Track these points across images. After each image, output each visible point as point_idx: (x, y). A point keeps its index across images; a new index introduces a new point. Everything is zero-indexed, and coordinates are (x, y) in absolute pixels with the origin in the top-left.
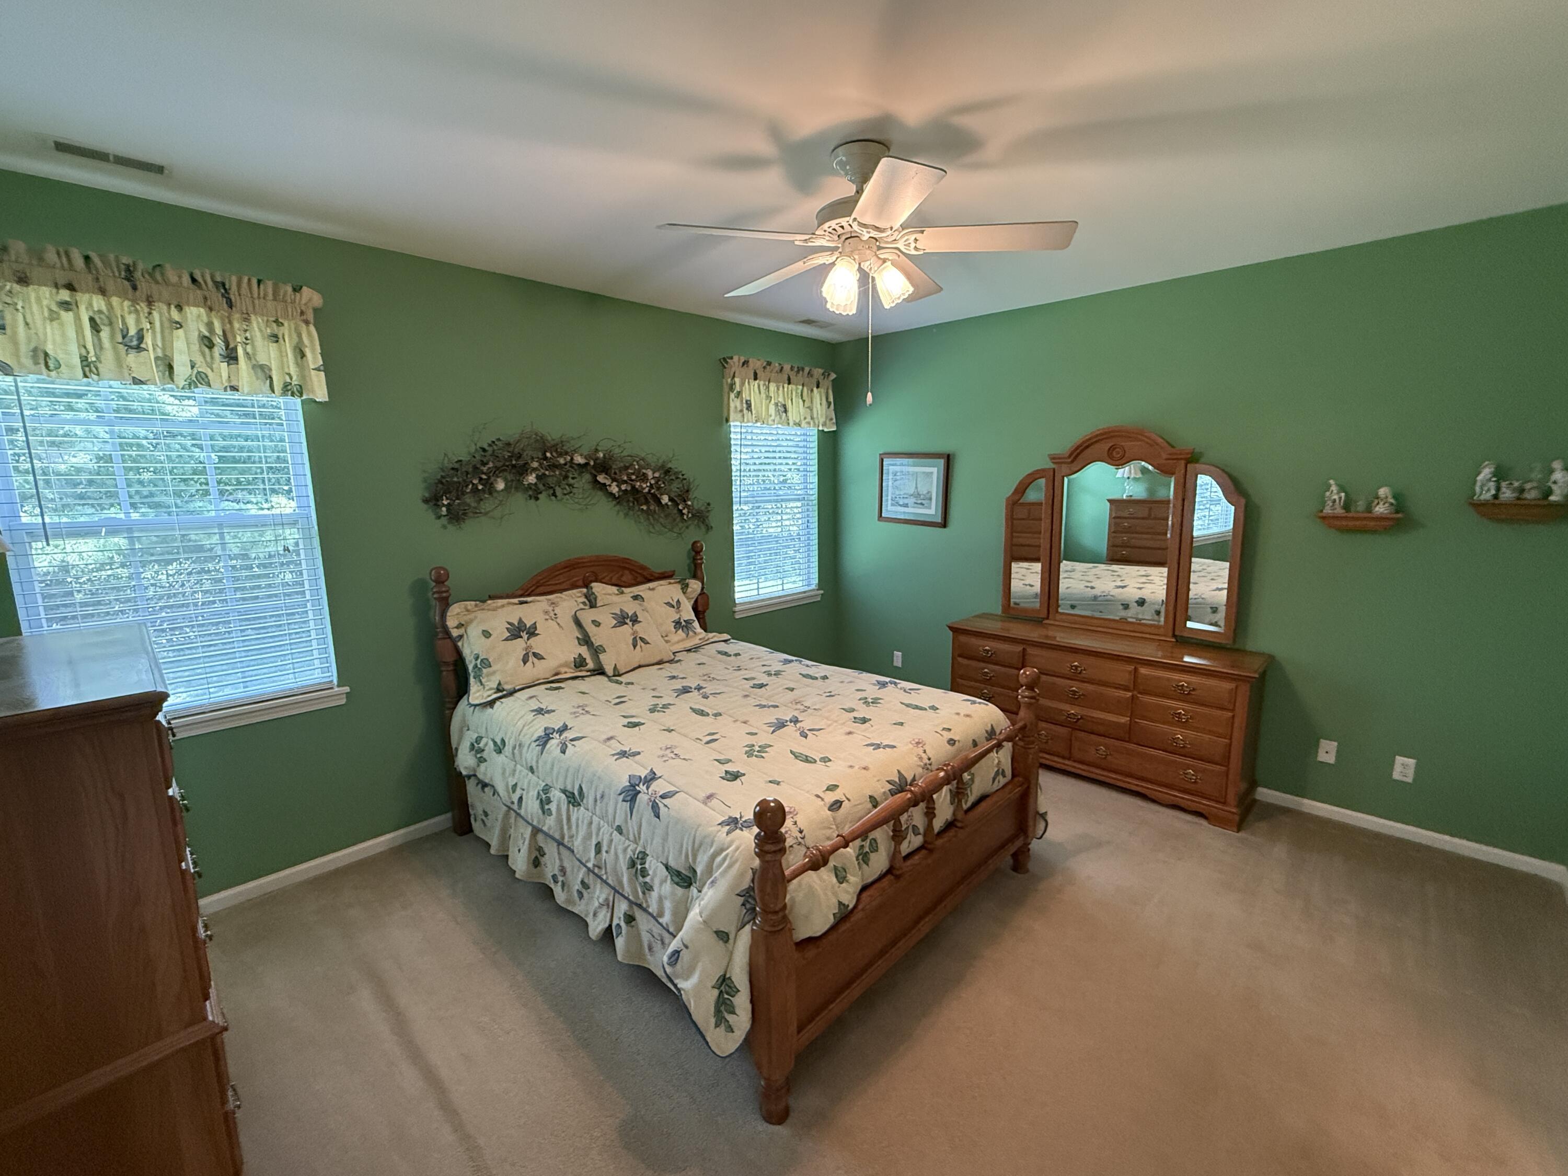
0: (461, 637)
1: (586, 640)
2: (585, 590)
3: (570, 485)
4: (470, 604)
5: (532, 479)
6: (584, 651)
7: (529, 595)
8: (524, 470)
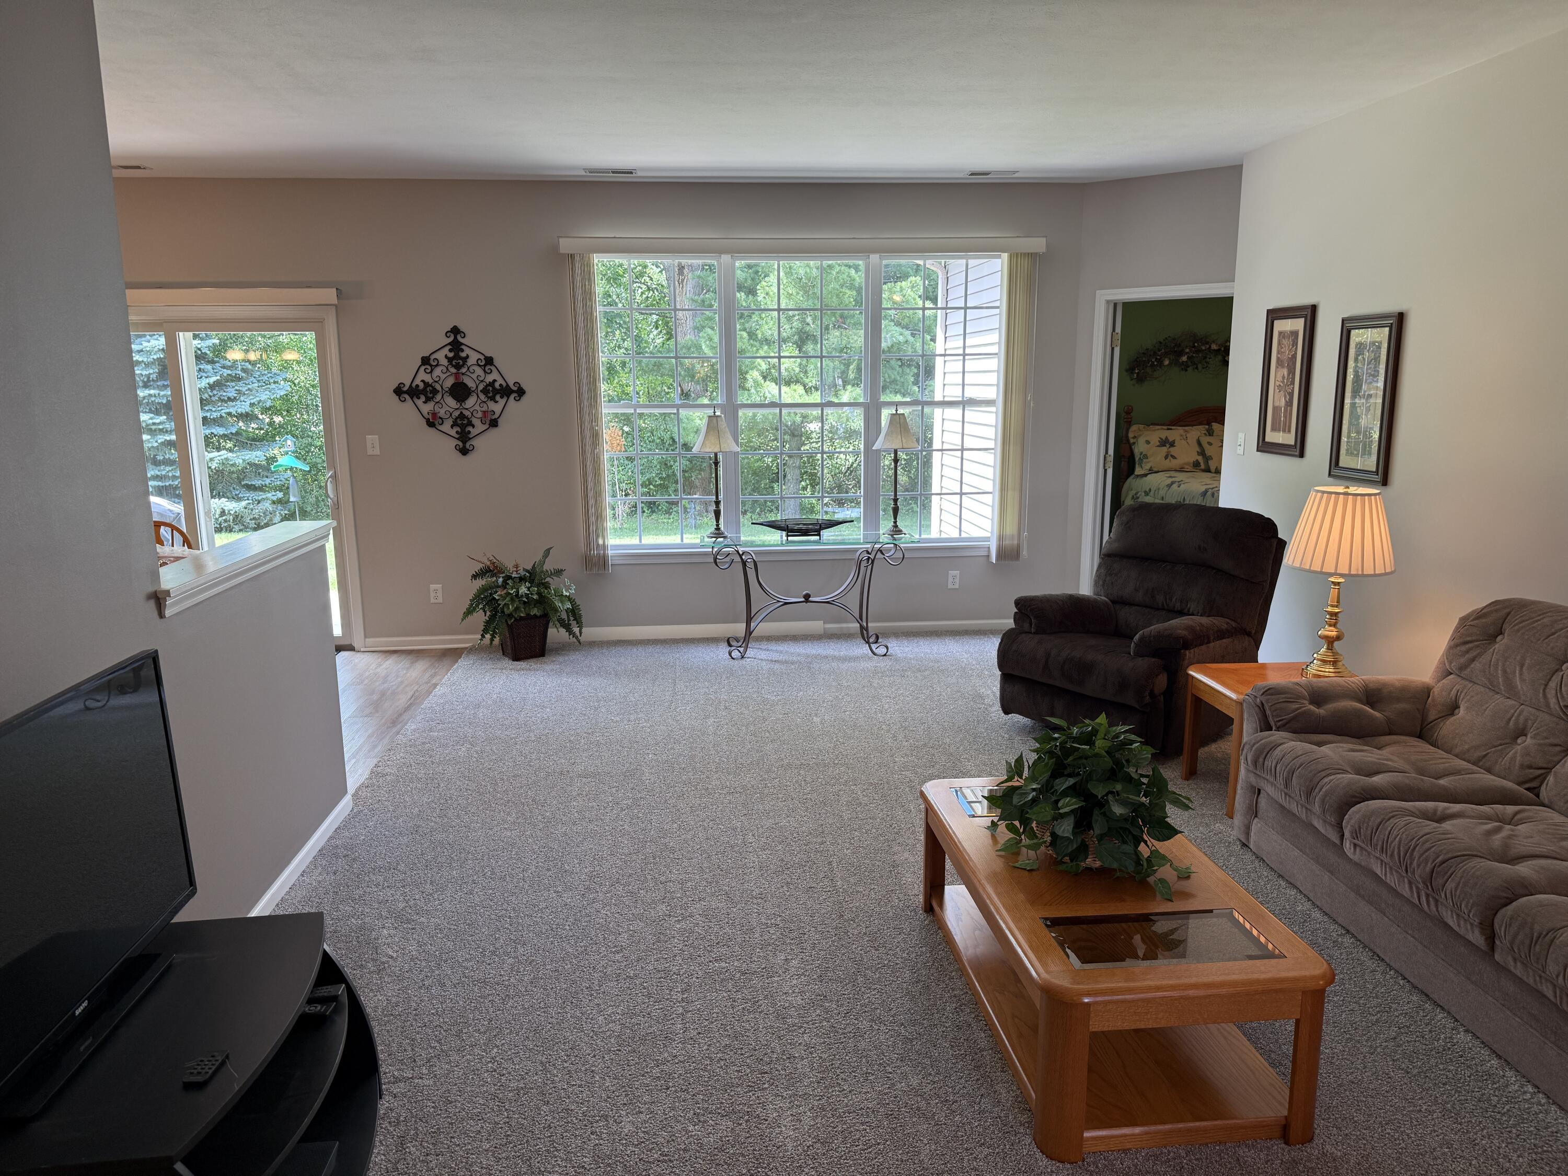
0: (1134, 443)
1: (1202, 453)
2: (1207, 427)
3: (1207, 362)
4: (1141, 426)
5: (1184, 358)
6: (1200, 458)
7: (1173, 426)
8: (1181, 353)
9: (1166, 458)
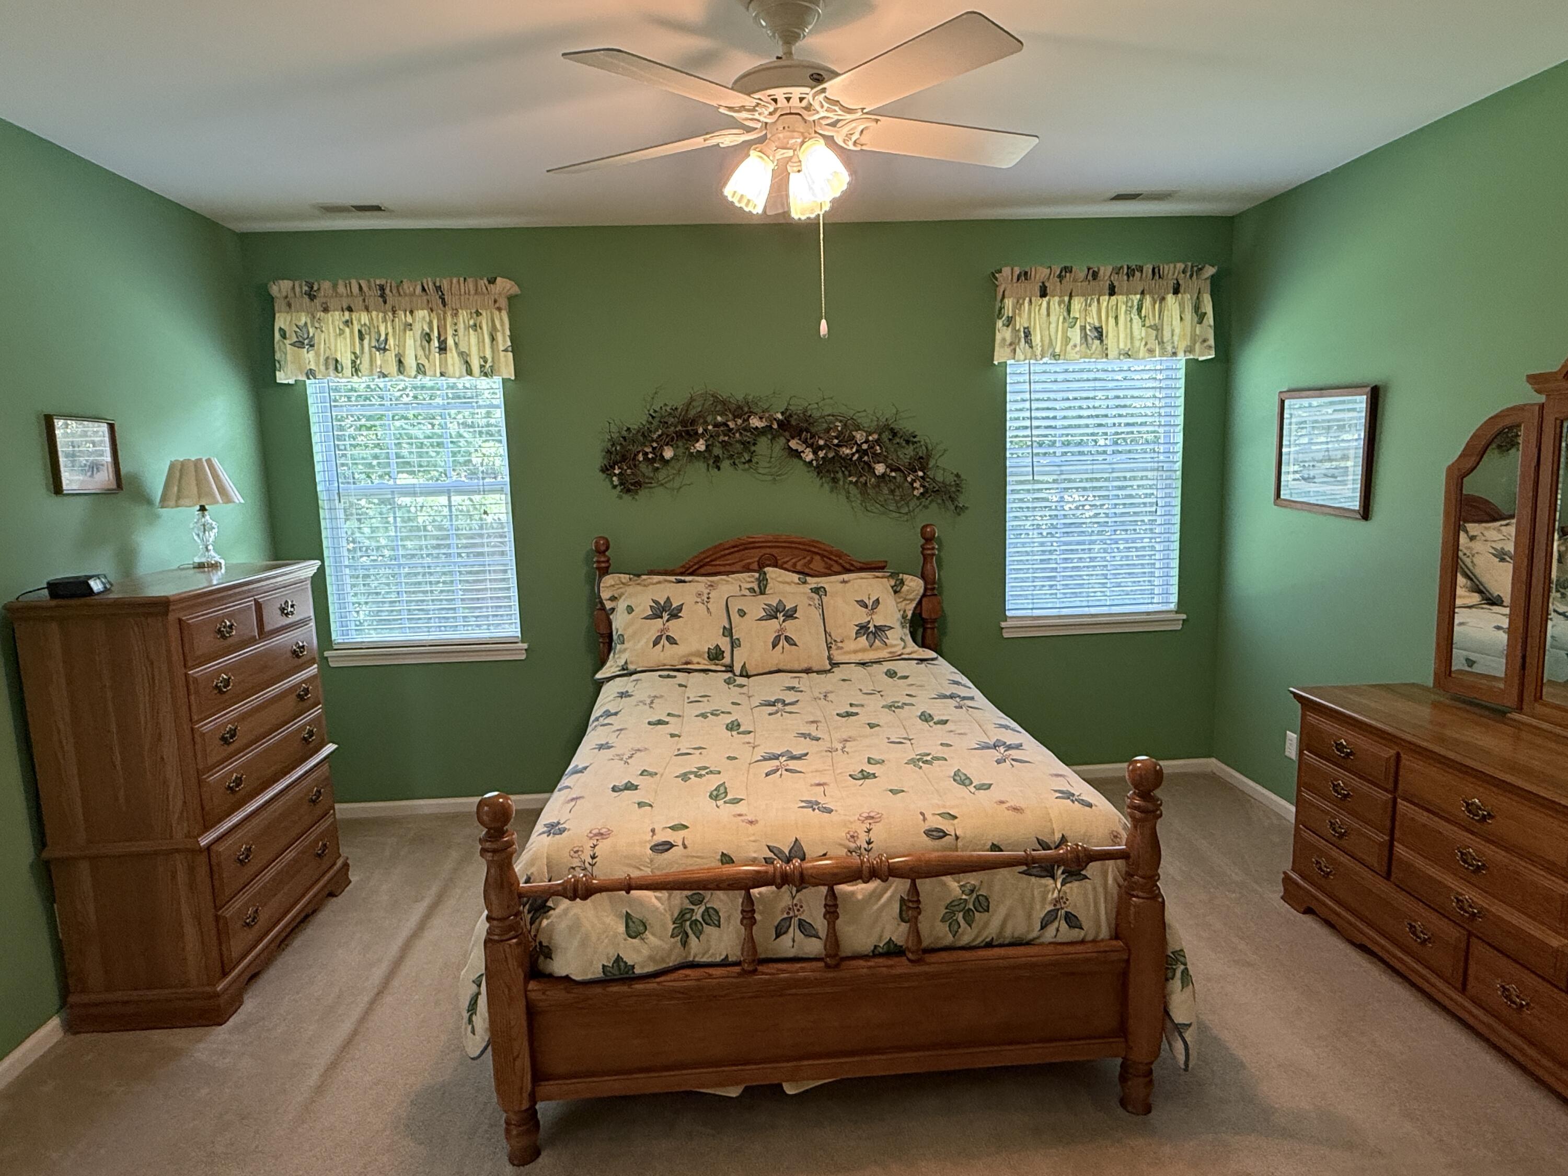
0: (613, 610)
1: (728, 632)
2: (757, 575)
3: (751, 452)
4: (625, 578)
5: (702, 445)
7: (691, 574)
9: (656, 643)
